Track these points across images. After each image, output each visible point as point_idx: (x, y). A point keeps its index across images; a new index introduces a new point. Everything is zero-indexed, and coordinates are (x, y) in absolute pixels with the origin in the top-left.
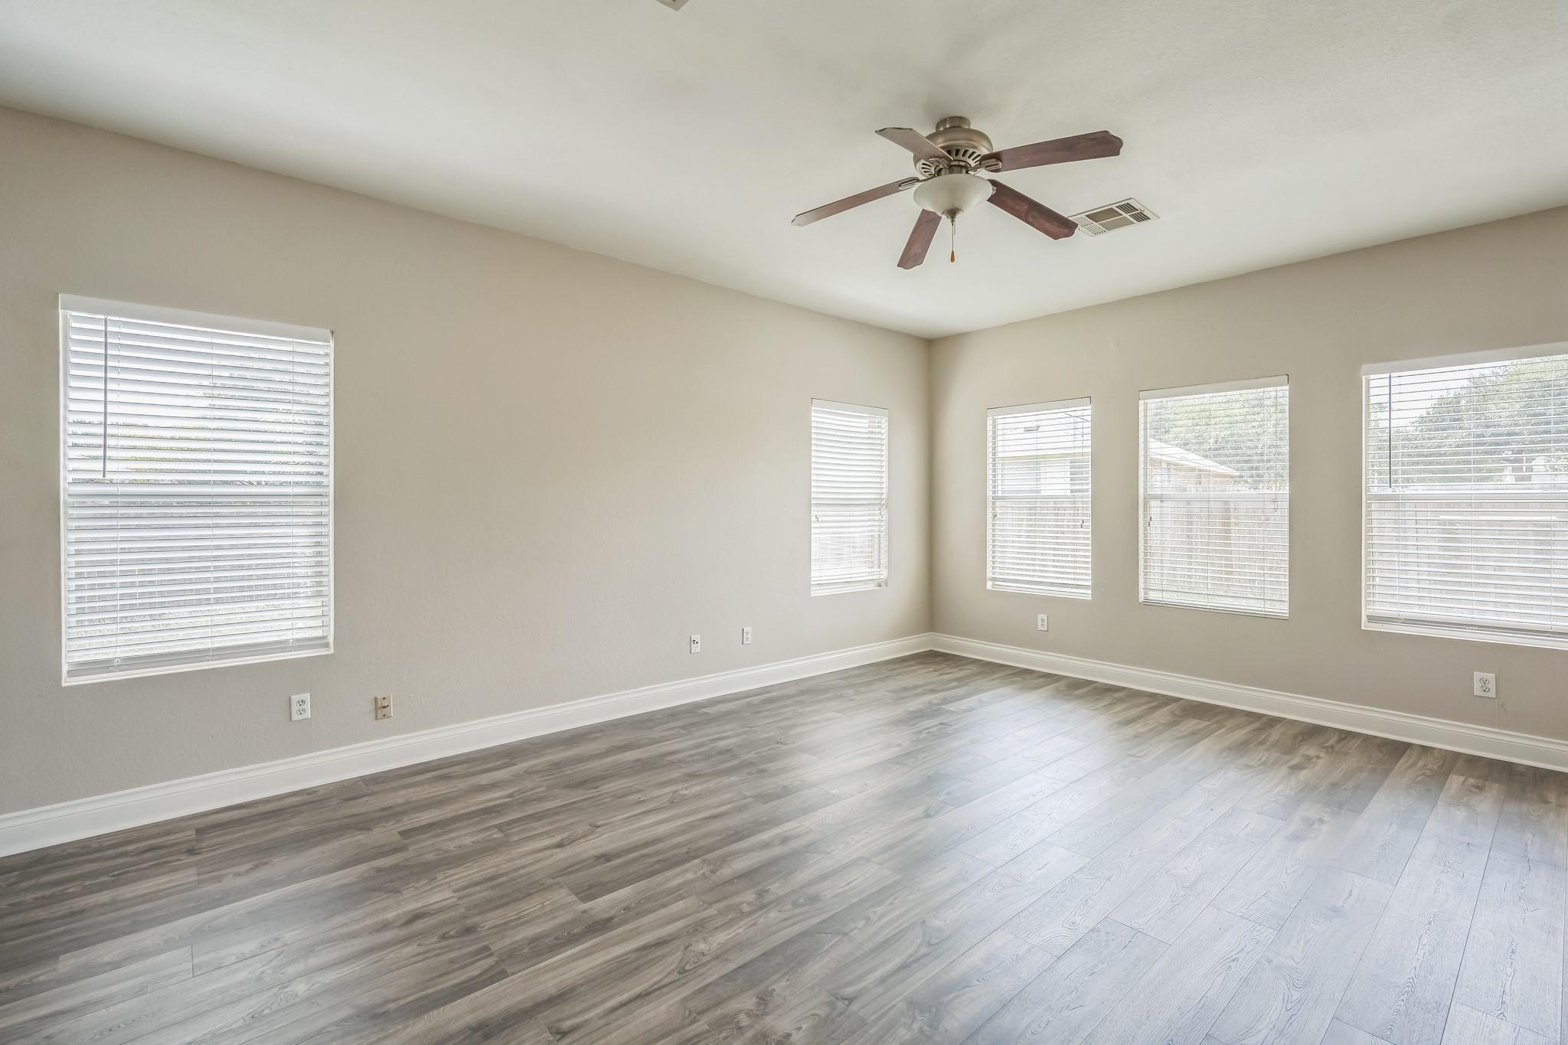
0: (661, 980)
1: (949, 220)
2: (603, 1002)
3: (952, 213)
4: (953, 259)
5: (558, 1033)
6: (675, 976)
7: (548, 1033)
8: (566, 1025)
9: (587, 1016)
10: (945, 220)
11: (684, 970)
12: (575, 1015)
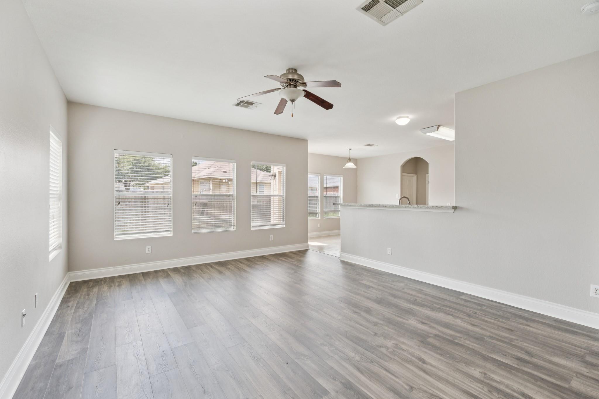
0: (378, 367)
1: (291, 103)
2: (393, 380)
3: (293, 101)
4: (292, 116)
5: (412, 389)
6: (375, 364)
7: (413, 391)
8: (407, 387)
9: (403, 384)
10: (289, 103)
11: (371, 362)
12: (403, 386)
